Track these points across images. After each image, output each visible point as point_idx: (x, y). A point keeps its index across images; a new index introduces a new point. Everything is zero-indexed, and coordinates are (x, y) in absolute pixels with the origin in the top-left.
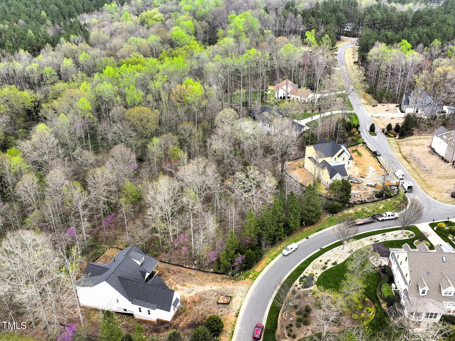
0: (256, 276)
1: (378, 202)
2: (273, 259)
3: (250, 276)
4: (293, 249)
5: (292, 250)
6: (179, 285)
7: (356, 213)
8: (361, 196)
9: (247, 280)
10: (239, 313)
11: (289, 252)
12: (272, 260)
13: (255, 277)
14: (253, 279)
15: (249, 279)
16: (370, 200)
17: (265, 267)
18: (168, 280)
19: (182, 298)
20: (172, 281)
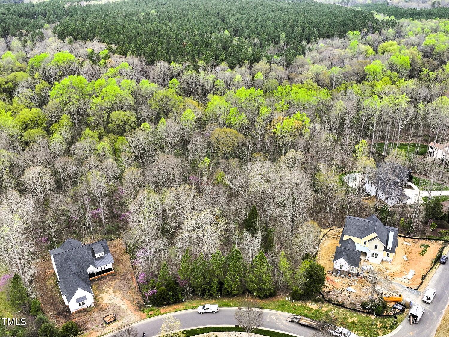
0: (155, 315)
1: (357, 312)
3: (150, 313)
4: (210, 311)
5: (208, 311)
7: (317, 311)
8: (349, 296)
10: (103, 336)
11: (204, 311)
12: (185, 309)
13: (152, 315)
14: (149, 316)
15: (147, 314)
16: (352, 306)
17: (171, 312)
18: (112, 281)
19: (101, 301)
20: (113, 284)
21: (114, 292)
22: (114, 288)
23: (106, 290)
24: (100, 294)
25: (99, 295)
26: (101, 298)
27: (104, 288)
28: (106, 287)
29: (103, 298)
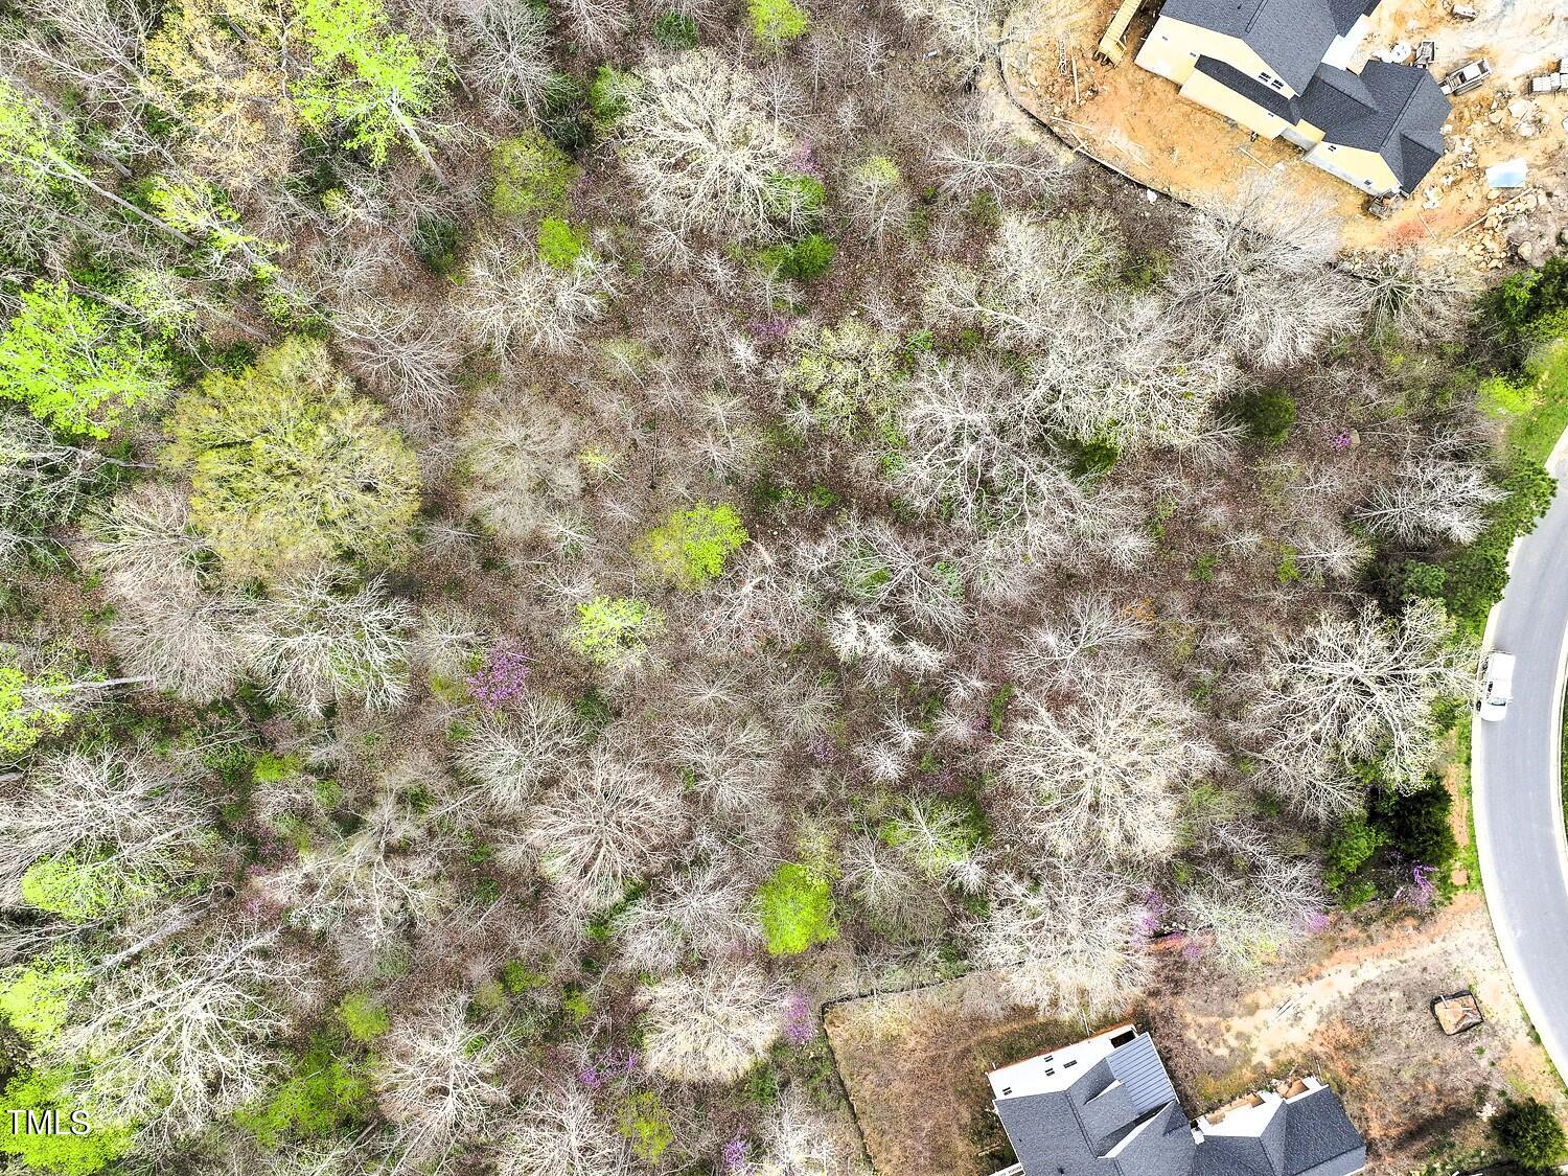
0: (1473, 865)
2: (1469, 759)
3: (1458, 878)
6: (1236, 1018)
8: (1549, 195)
9: (1460, 898)
10: (1533, 1027)
12: (1468, 762)
13: (1473, 874)
14: (1474, 882)
15: (1462, 891)
17: (1470, 811)
18: (1186, 1026)
19: (1292, 1054)
20: (1203, 1021)
21: (1252, 1010)
22: (1226, 1015)
23: (1234, 1043)
24: (1254, 1062)
25: (1260, 1063)
26: (1273, 1054)
27: (1222, 1051)
28: (1217, 1046)
29: (1278, 1045)
